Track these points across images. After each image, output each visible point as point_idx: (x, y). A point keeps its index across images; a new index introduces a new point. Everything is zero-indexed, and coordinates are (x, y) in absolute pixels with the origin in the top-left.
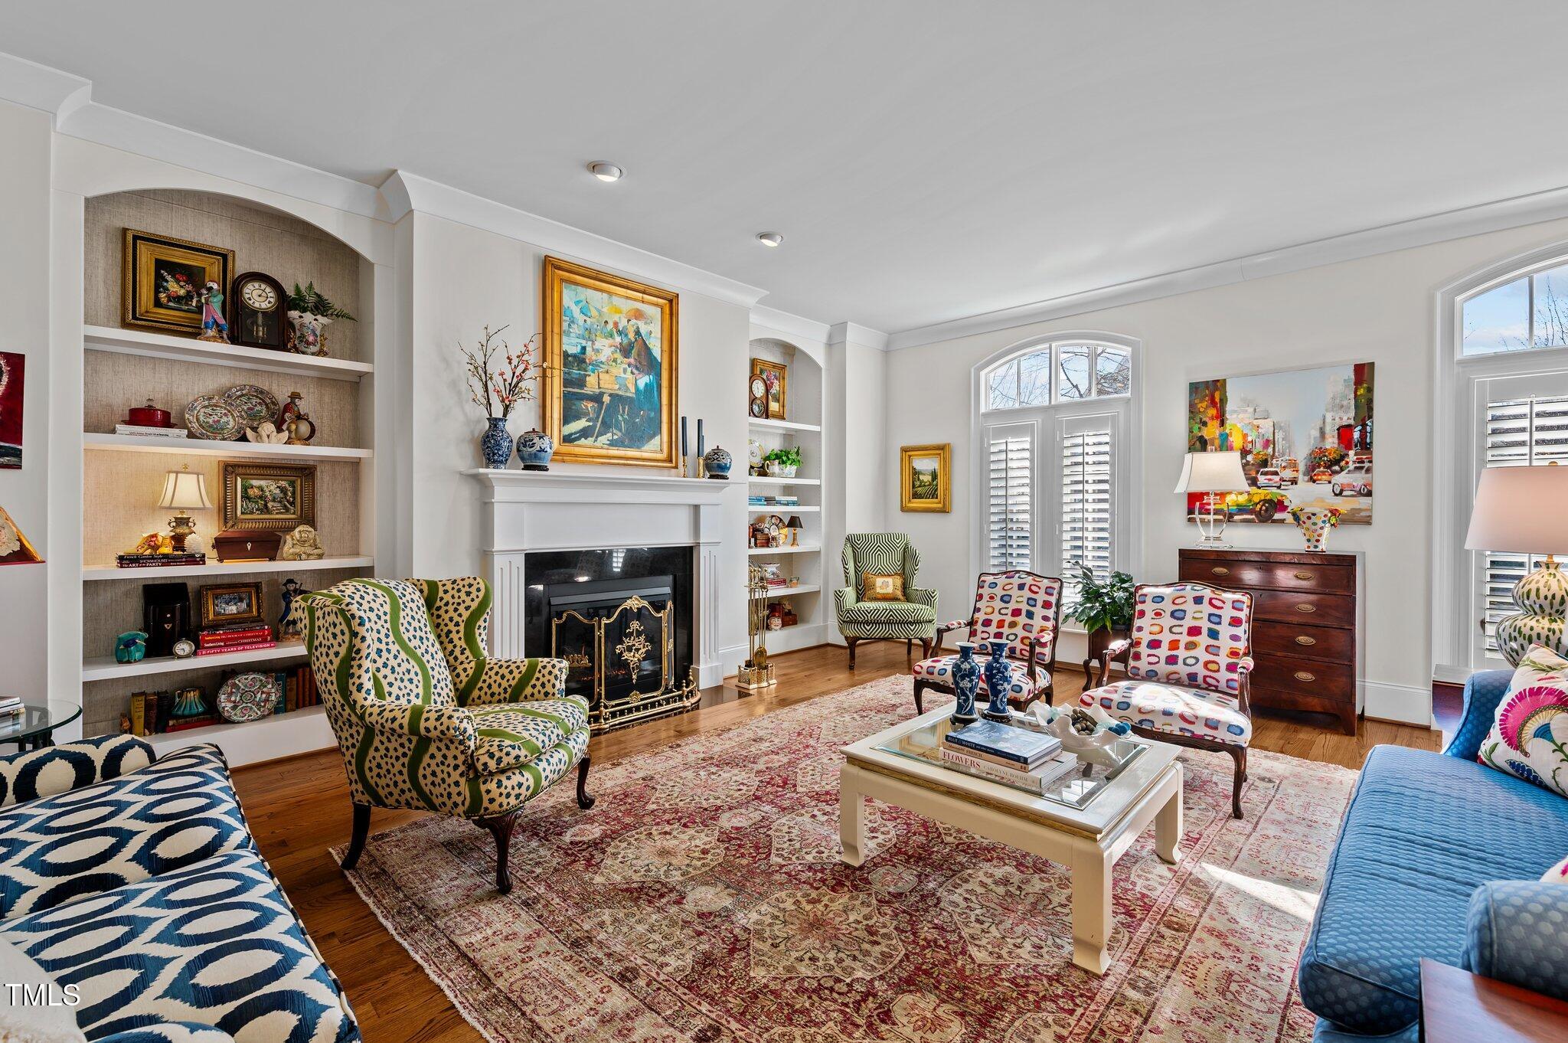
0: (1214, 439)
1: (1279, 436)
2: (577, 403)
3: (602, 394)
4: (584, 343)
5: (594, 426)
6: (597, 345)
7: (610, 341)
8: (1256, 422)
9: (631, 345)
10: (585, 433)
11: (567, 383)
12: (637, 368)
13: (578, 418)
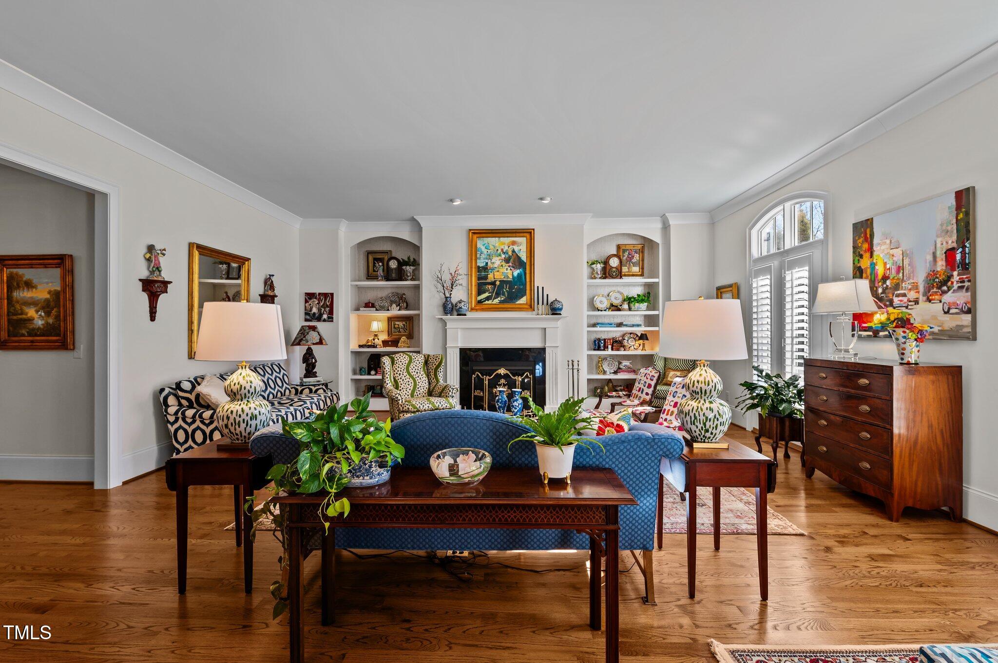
0: (867, 268)
1: (906, 262)
2: (484, 286)
3: (495, 281)
4: (487, 261)
5: (492, 295)
6: (493, 261)
7: (500, 258)
8: (892, 252)
9: (510, 258)
10: (488, 298)
11: (479, 279)
12: (513, 267)
13: (485, 292)
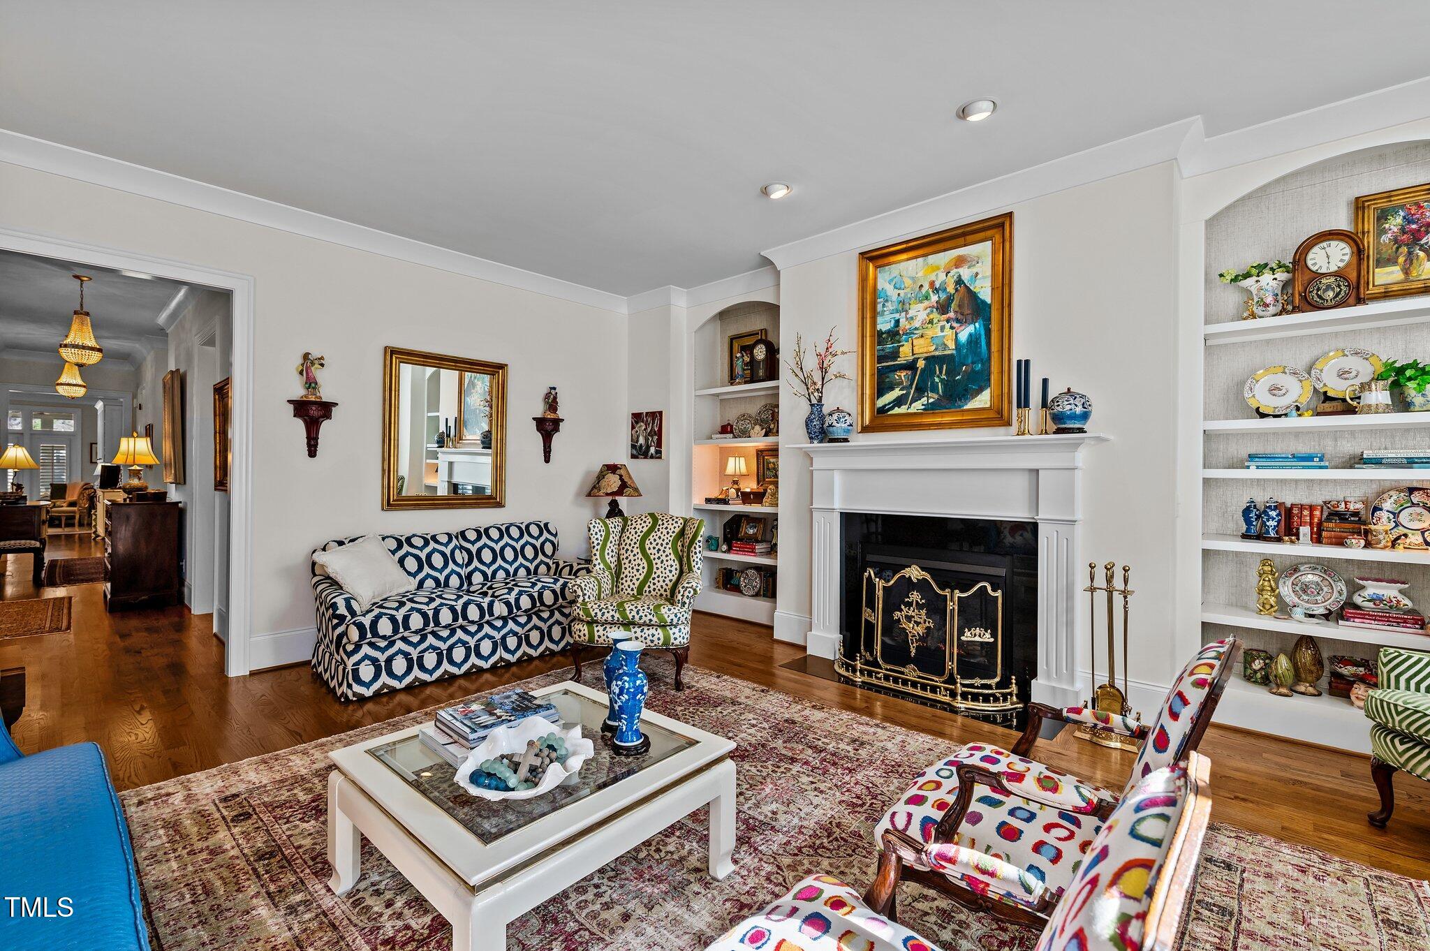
2: (891, 375)
3: (915, 361)
4: (897, 316)
5: (907, 395)
6: (911, 313)
7: (926, 303)
9: (950, 299)
10: (899, 402)
11: (881, 359)
12: (958, 321)
13: (893, 389)
